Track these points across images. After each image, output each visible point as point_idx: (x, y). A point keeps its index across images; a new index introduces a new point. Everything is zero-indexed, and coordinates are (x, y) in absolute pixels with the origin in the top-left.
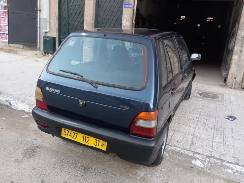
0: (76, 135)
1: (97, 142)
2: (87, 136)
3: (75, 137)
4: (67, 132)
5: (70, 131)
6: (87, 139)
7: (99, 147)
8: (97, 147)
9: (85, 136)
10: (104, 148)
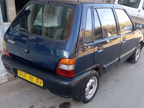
0: (25, 74)
1: (38, 80)
2: (32, 76)
3: (25, 76)
4: (21, 72)
5: (22, 72)
6: (32, 78)
7: (39, 84)
8: (37, 84)
9: (30, 75)
10: (42, 85)
